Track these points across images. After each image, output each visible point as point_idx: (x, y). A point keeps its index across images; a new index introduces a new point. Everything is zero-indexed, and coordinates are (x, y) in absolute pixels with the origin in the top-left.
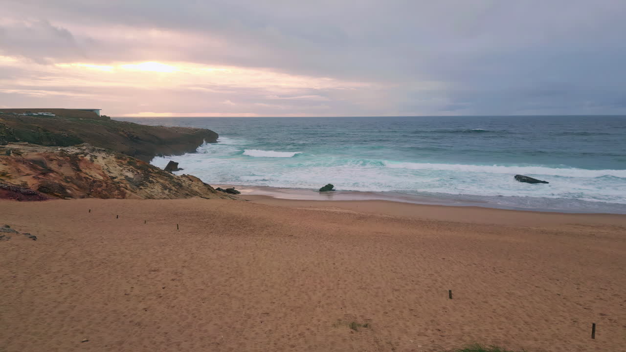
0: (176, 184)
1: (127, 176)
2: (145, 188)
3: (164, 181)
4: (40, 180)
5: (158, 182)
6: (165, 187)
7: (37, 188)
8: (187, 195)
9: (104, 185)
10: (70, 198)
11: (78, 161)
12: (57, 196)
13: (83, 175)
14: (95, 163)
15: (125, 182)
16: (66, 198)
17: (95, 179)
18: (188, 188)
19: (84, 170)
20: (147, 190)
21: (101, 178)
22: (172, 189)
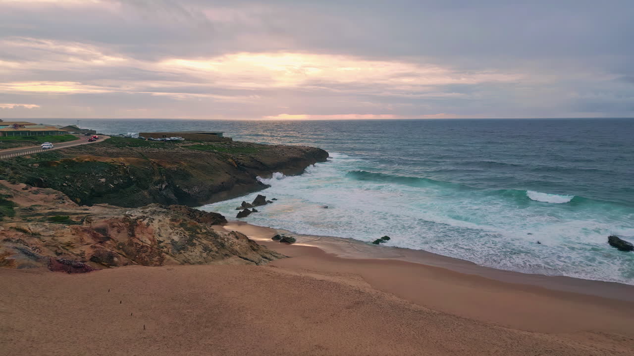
0: (219, 244)
1: (173, 240)
2: (185, 252)
3: (208, 242)
4: (95, 250)
5: (201, 243)
6: (206, 249)
7: (90, 258)
8: (226, 255)
9: (150, 250)
10: (114, 267)
11: (135, 227)
12: (104, 265)
13: (135, 240)
14: (151, 227)
15: (169, 246)
16: (110, 267)
17: (144, 244)
18: (229, 248)
19: (137, 236)
20: (185, 254)
21: (149, 242)
22: (211, 251)
